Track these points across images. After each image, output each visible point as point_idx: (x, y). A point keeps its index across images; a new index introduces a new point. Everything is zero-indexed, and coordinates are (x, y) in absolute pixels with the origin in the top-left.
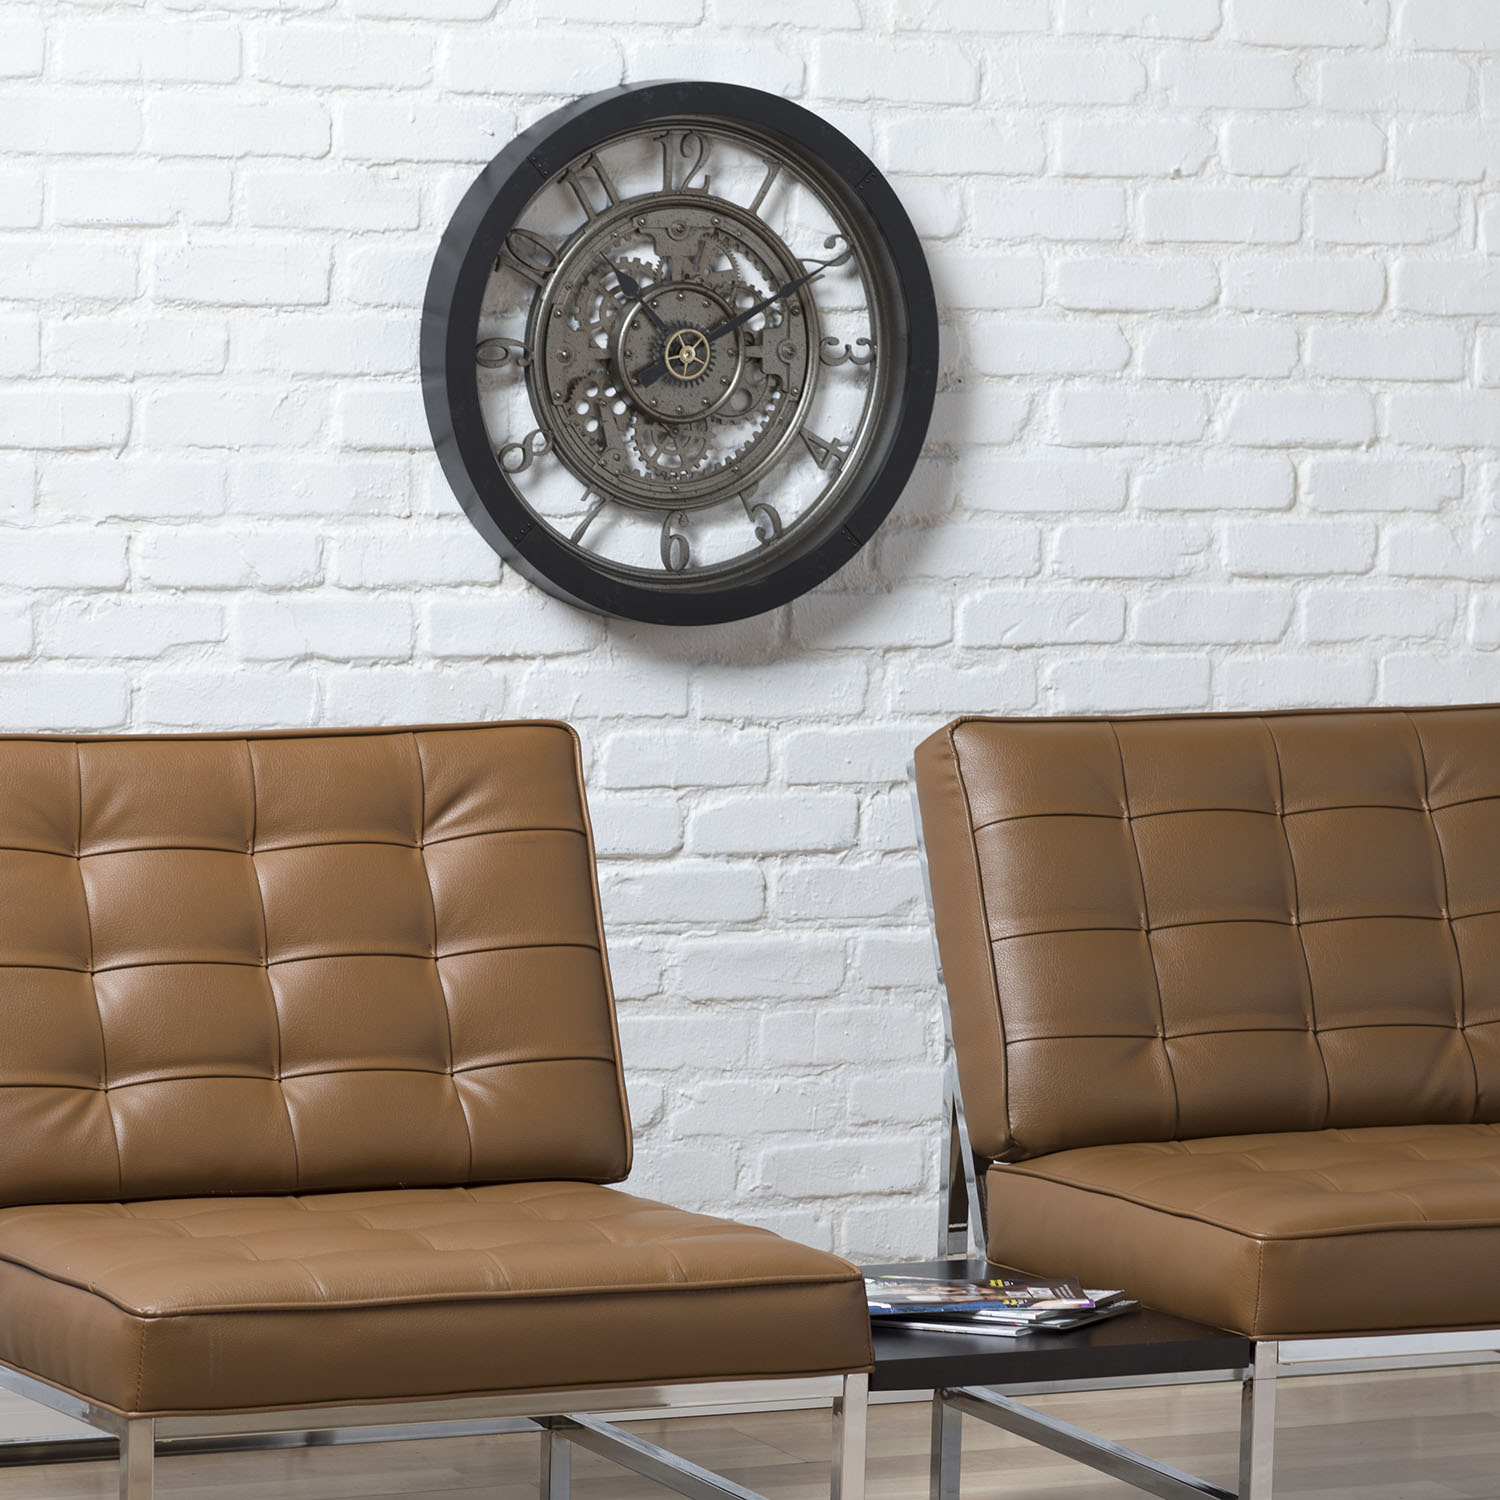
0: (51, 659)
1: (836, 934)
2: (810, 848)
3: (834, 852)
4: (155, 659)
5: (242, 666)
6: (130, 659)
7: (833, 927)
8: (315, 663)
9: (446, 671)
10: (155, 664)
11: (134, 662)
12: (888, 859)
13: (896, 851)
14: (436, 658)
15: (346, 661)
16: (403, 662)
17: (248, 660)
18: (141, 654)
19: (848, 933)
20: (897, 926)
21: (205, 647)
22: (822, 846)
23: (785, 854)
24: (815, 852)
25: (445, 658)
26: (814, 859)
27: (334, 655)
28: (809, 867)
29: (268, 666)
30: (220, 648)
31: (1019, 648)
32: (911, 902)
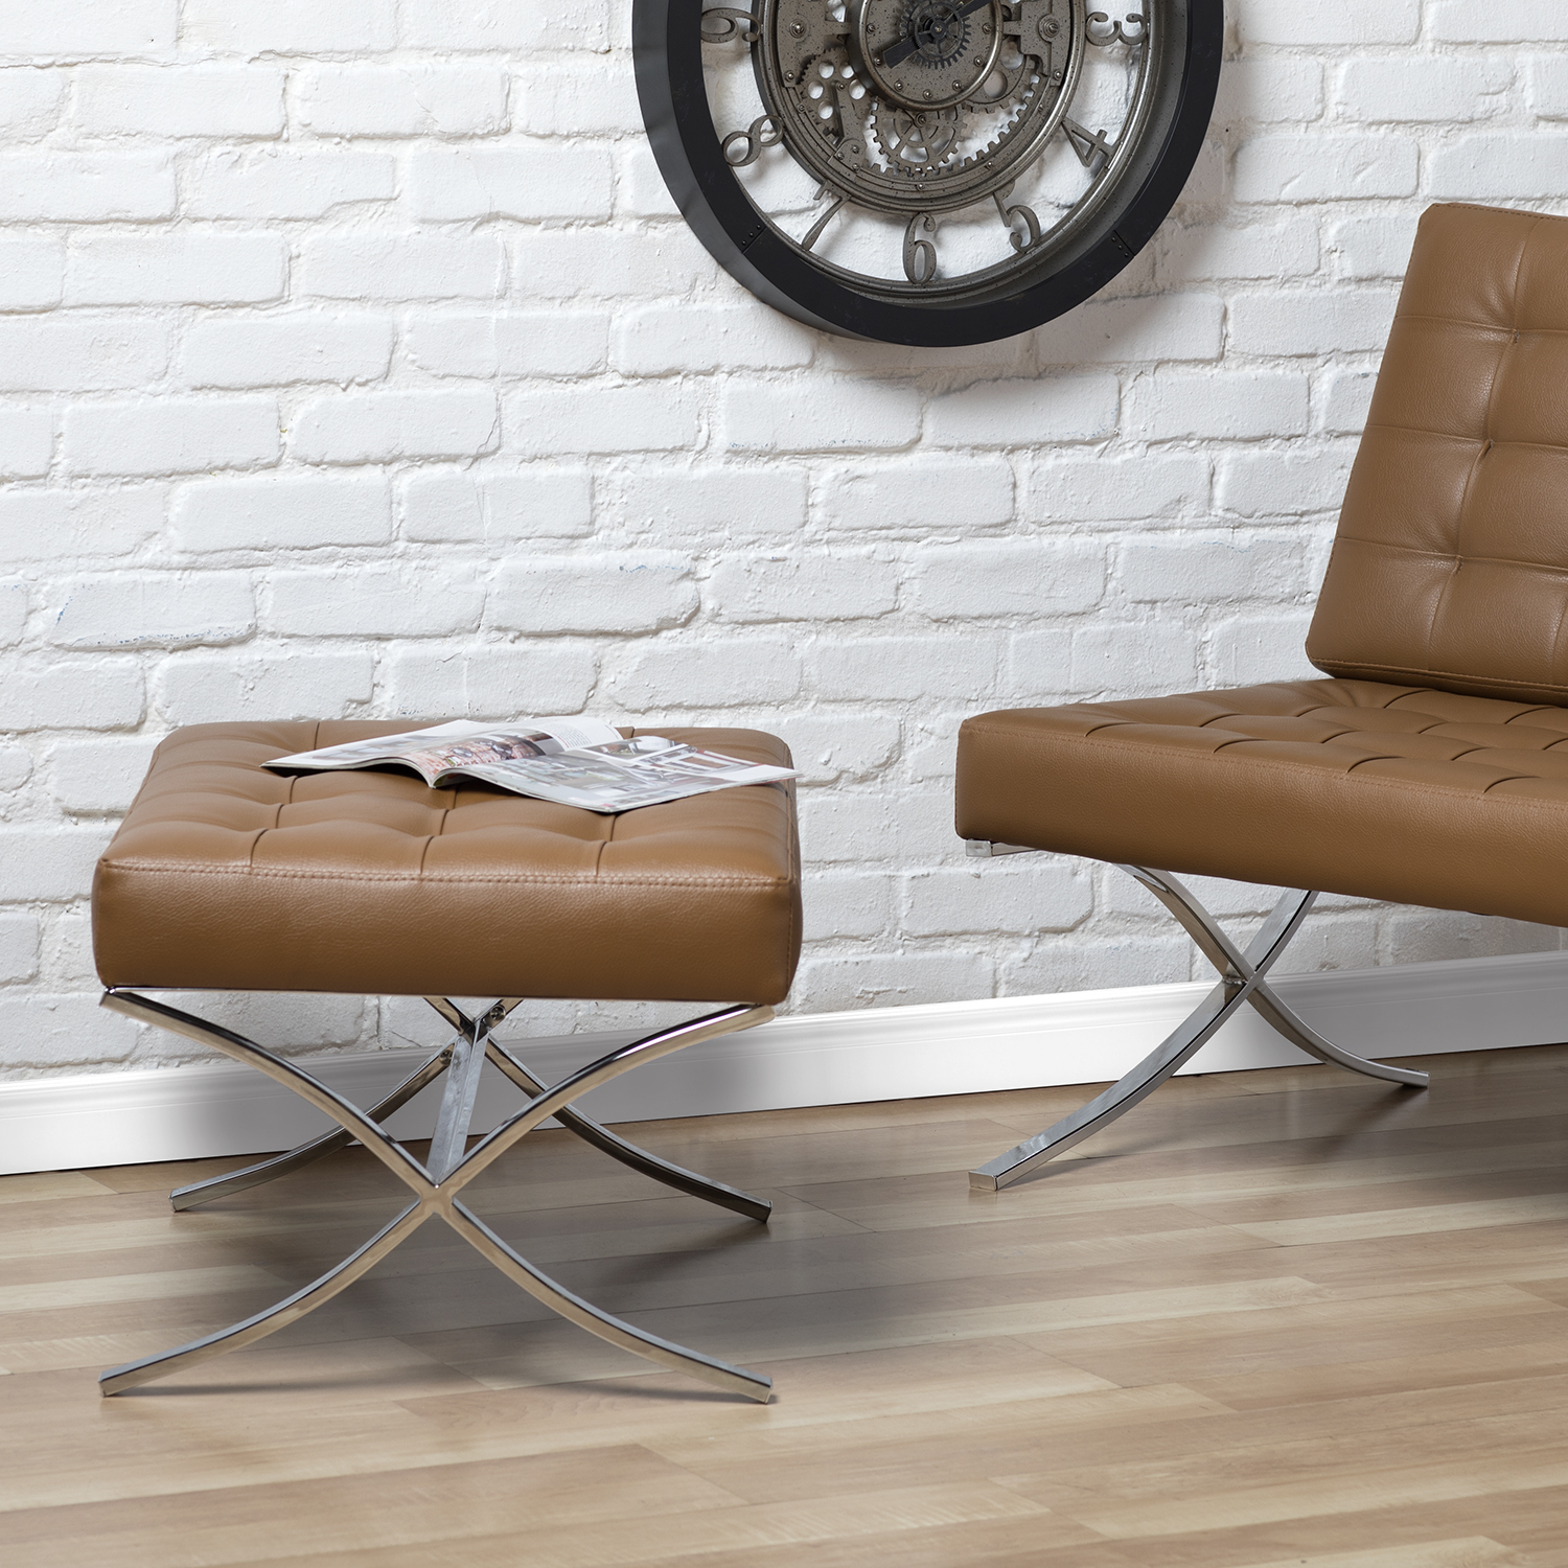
0: (196, 220)
1: (1095, 539)
2: (1066, 438)
3: (1091, 443)
4: (316, 220)
5: (416, 229)
6: (288, 220)
7: (1092, 531)
8: (501, 225)
9: (651, 232)
10: (318, 227)
11: (291, 225)
12: (1153, 451)
13: (1162, 442)
14: (640, 218)
15: (536, 222)
16: (601, 223)
17: (423, 221)
18: (301, 215)
19: (1108, 538)
20: (1164, 529)
21: (374, 206)
22: (1079, 437)
23: (1037, 447)
24: (1071, 443)
25: (650, 218)
26: (1070, 451)
27: (523, 215)
28: (1064, 461)
29: (446, 229)
30: (391, 207)
31: (1299, 204)
32: (1179, 501)
